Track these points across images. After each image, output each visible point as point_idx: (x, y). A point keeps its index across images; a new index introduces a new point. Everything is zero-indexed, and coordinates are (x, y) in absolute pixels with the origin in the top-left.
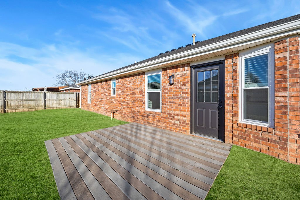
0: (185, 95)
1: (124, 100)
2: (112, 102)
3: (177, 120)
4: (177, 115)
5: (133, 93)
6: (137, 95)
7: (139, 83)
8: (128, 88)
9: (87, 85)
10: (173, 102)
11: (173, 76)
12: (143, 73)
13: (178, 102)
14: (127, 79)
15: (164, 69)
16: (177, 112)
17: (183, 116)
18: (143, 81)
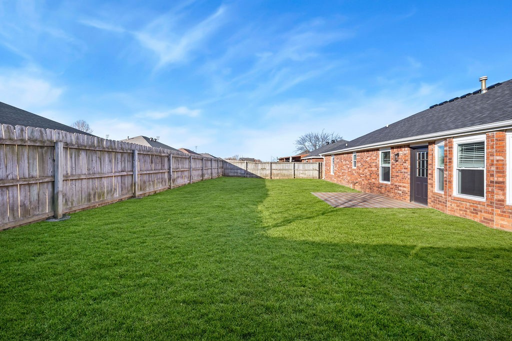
0: (405, 171)
1: (363, 173)
2: (353, 174)
3: (400, 190)
4: (401, 186)
5: (370, 167)
6: (373, 169)
7: (375, 158)
8: (366, 162)
9: (330, 155)
10: (398, 176)
11: (398, 155)
12: (378, 150)
13: (401, 176)
14: (365, 153)
15: (392, 148)
16: (401, 184)
17: (404, 187)
18: (377, 156)
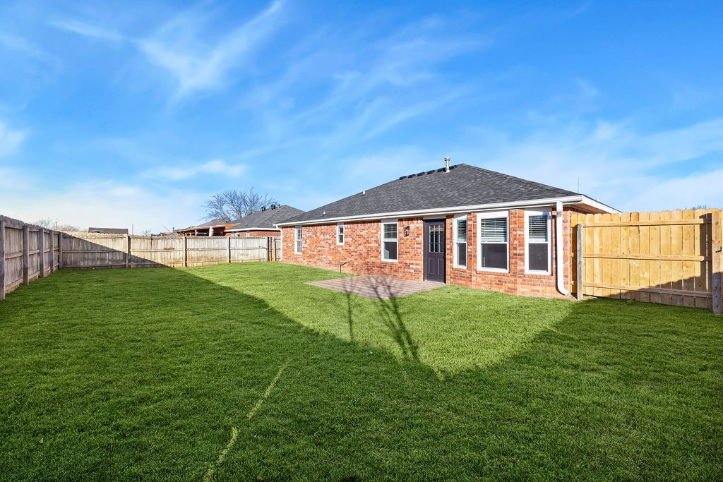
0: (418, 246)
1: (356, 250)
2: (338, 252)
3: (412, 269)
4: (412, 264)
5: (368, 242)
6: (372, 245)
7: (375, 231)
8: (360, 236)
9: (294, 227)
10: (409, 252)
11: (408, 228)
12: (379, 221)
13: (413, 252)
14: (359, 225)
15: (401, 220)
16: (412, 262)
17: (417, 264)
18: (378, 229)
